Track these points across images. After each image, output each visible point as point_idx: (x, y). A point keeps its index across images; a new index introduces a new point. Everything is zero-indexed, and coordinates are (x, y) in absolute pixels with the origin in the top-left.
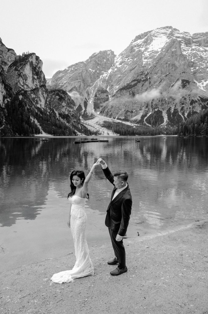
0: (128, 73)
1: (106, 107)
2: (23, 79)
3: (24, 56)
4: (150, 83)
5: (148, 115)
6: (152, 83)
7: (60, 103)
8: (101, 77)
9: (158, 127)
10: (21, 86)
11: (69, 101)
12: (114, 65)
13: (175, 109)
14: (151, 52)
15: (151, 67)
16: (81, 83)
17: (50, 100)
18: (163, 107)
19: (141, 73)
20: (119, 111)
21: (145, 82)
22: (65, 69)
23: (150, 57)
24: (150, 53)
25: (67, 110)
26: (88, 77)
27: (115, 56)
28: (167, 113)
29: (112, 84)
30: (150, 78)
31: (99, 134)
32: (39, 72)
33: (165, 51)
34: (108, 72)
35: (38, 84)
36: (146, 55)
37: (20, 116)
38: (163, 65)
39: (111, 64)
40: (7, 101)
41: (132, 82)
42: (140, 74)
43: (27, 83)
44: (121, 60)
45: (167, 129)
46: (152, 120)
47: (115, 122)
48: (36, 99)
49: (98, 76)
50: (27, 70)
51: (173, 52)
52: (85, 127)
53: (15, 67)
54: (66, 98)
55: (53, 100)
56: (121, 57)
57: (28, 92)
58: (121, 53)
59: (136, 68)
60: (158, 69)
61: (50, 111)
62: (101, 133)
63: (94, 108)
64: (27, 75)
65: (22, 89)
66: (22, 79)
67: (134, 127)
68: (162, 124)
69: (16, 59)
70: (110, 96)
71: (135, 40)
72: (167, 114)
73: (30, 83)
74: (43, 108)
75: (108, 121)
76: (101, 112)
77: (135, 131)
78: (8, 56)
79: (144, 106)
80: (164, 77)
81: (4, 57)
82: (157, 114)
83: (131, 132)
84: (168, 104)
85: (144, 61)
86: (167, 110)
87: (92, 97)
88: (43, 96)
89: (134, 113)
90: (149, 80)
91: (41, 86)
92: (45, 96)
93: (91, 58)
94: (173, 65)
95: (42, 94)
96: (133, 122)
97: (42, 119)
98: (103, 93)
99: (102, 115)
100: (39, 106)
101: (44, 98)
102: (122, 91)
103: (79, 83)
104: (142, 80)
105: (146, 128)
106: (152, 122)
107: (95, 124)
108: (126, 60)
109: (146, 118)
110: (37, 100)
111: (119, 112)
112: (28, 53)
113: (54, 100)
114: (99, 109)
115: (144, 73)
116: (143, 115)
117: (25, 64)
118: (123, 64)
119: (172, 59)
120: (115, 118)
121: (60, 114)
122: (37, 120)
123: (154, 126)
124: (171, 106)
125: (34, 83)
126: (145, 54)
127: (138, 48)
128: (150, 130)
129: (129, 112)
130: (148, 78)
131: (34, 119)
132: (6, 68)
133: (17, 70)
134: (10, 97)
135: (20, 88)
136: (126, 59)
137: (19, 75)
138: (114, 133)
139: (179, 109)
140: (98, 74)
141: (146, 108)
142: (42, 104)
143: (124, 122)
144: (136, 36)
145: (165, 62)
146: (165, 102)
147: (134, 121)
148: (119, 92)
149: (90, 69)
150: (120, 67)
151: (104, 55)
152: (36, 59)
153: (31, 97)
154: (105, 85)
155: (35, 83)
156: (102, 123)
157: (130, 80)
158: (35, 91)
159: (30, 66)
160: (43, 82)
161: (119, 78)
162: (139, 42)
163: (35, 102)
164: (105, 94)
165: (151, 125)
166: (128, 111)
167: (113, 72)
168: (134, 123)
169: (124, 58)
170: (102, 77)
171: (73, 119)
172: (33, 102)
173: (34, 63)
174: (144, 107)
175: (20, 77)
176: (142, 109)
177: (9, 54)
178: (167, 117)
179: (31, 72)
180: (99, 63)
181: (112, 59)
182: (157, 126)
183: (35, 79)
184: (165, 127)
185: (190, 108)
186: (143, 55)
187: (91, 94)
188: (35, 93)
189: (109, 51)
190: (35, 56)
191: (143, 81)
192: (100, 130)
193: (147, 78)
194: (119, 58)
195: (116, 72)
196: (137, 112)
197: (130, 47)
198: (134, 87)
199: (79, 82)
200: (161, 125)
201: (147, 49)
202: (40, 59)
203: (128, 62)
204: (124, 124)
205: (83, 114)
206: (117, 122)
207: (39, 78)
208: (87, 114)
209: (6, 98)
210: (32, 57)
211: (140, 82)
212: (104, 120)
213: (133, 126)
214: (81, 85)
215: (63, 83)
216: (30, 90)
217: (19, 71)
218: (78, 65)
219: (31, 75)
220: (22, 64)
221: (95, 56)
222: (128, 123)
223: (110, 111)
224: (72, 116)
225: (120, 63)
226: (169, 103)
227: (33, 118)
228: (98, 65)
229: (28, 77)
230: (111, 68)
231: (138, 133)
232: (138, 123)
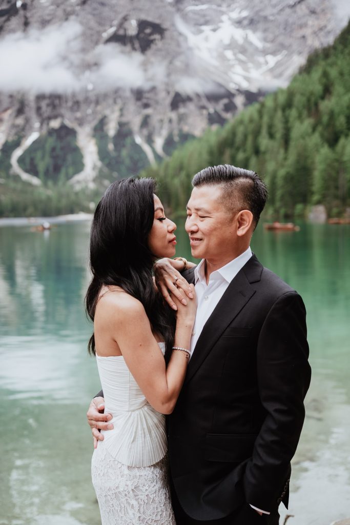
4: (27, 24)
5: (28, 142)
6: (34, 24)
9: (64, 184)
13: (121, 125)
18: (78, 115)
21: (8, 20)
28: (94, 136)
30: (24, 6)
45: (96, 194)
46: (43, 158)
68: (80, 177)
72: (94, 141)
79: (7, 109)
80: (78, 5)
82: (60, 138)
84: (96, 106)
86: (95, 127)
90: (21, 12)
105: (21, 192)
109: (18, 153)
116: (7, 141)
123: (50, 182)
124: (107, 113)
128: (37, 198)
130: (19, 4)
139: (135, 122)
141: (16, 117)
146: (84, 96)
165: (38, 178)
174: (9, 112)
178: (94, 148)
182: (60, 183)
184: (91, 185)
185: (170, 121)
191: (1, 15)
193: (16, 3)
200: (76, 178)
226: (97, 103)
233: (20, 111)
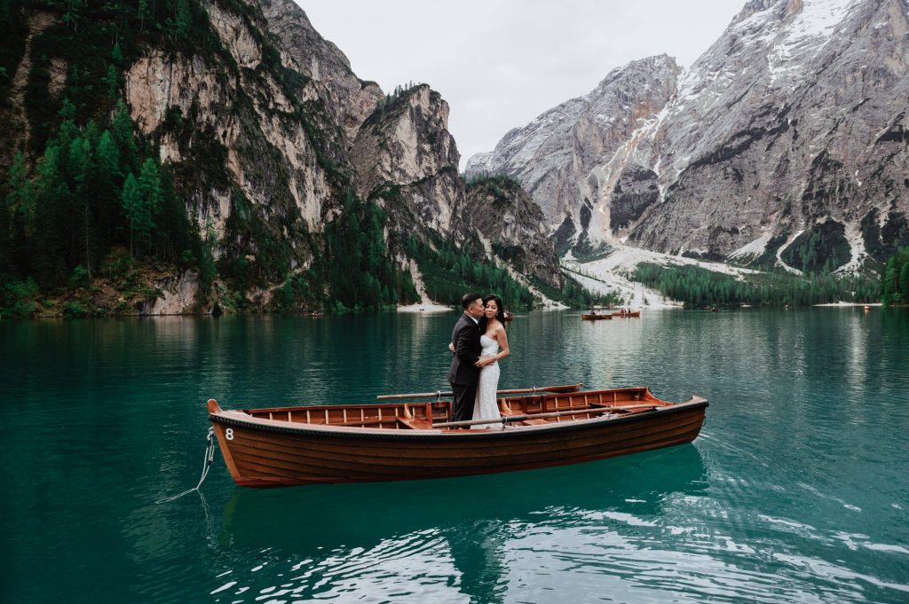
0: (720, 114)
1: (648, 221)
2: (390, 154)
3: (398, 96)
4: (795, 137)
5: (791, 240)
6: (803, 135)
7: (498, 214)
8: (634, 134)
9: (826, 275)
10: (384, 175)
11: (524, 209)
12: (676, 96)
13: (891, 215)
14: (798, 44)
15: (796, 89)
16: (572, 158)
17: (466, 208)
18: (846, 211)
19: (765, 110)
20: (691, 230)
21: (779, 136)
22: (531, 124)
23: (796, 60)
24: (794, 46)
25: (517, 234)
26: (593, 138)
27: (678, 70)
28: (861, 229)
29: (668, 151)
30: (794, 123)
31: (617, 303)
32: (438, 134)
33: (846, 34)
34: (655, 118)
35: (434, 165)
36: (780, 55)
37: (360, 254)
38: (842, 76)
39: (665, 94)
40: (334, 214)
41: (733, 139)
42: (760, 113)
43: (402, 166)
44: (698, 79)
45: (861, 282)
46: (807, 252)
47: (675, 266)
48: (425, 208)
49: (624, 133)
50: (404, 131)
51: (876, 33)
52: (574, 281)
53: (374, 126)
54: (517, 200)
55: (479, 208)
56: (698, 70)
57: (402, 189)
58: (697, 61)
59: (746, 95)
60: (824, 92)
61: (466, 239)
62: (622, 301)
63: (612, 225)
64: (403, 144)
65: (386, 182)
66: (387, 156)
67: (741, 278)
68: (845, 267)
69: (378, 104)
70: (661, 188)
71: (743, 16)
72: (861, 234)
73: (410, 163)
74: (444, 231)
75: (652, 261)
76: (632, 237)
77: (738, 291)
78: (361, 99)
79: (775, 211)
80: (848, 112)
81: (351, 104)
82: (826, 233)
83: (725, 295)
84: (866, 200)
85: (773, 72)
86: (864, 220)
87: (606, 195)
88: (448, 198)
89: (740, 234)
90: (791, 128)
91: (440, 172)
92: (452, 198)
93: (606, 82)
94: (882, 72)
95: (445, 191)
96: (739, 261)
97: (435, 262)
98: (641, 180)
99: (637, 246)
100: (433, 225)
101: (450, 203)
102: (701, 168)
103: (568, 157)
104: (769, 129)
105: (781, 282)
106: (805, 260)
107: (611, 274)
108: (715, 77)
109: (784, 247)
110: (428, 209)
111: (692, 235)
112: (411, 85)
113: (482, 208)
114: (627, 227)
115: (773, 107)
116: (773, 239)
117: (397, 116)
118: (704, 90)
119: (873, 54)
120: (676, 253)
121: (496, 248)
122: (416, 266)
123: (812, 274)
124: (878, 206)
125: (421, 163)
126: (777, 51)
127: (752, 39)
128: (796, 288)
129: (724, 231)
130: (789, 121)
131: (409, 261)
132: (352, 132)
133: (378, 133)
134: (341, 203)
135: (383, 179)
136: (713, 76)
137: (382, 146)
138: (667, 298)
140: (625, 126)
141: (783, 217)
142: (443, 219)
143: (704, 265)
144: (747, 4)
145: (850, 67)
146: (852, 193)
147: (741, 258)
148: (689, 173)
149: (600, 116)
150: (694, 101)
151: (643, 71)
152: (430, 98)
153: (412, 202)
154: (648, 155)
155: (425, 164)
156: (631, 268)
157: (726, 134)
158: (424, 185)
159: (412, 119)
160: (449, 159)
161: (691, 132)
162: (757, 18)
163: (424, 215)
164: (648, 183)
165: (801, 270)
166: (720, 229)
167: (673, 117)
168: (741, 267)
169: (707, 73)
170: (639, 135)
171: (537, 259)
172: (416, 215)
173: (423, 111)
174: (777, 213)
175: (384, 151)
176: (769, 222)
177: (364, 94)
178: (862, 241)
179: (415, 135)
180: (630, 94)
181: (668, 80)
182: (824, 273)
183: (425, 152)
184: (857, 274)
186: (768, 56)
187: (602, 185)
188: (425, 191)
189: (659, 57)
190: (427, 90)
191: (772, 133)
192: (620, 290)
193: (787, 120)
194: (693, 75)
195: (681, 115)
196: (751, 231)
197: (726, 37)
198: (739, 153)
199: (566, 154)
200: (841, 268)
201: (783, 35)
202: (442, 98)
203: (722, 82)
204: (705, 270)
205: (575, 245)
206: (682, 265)
207: (437, 149)
208: (588, 242)
209: (331, 206)
210: (419, 95)
211: (760, 138)
212: (639, 260)
213: (737, 277)
214: (572, 162)
215: (522, 163)
216: (409, 182)
217: (383, 134)
218: (566, 109)
219: (414, 143)
220: (392, 116)
221: (615, 78)
222: (721, 268)
223: (661, 233)
224: (533, 250)
225: (695, 89)
226: (867, 198)
227: (405, 259)
228: (626, 100)
229: (406, 150)
230: (666, 106)
231: (748, 297)
232: (754, 265)
233: (787, 212)
